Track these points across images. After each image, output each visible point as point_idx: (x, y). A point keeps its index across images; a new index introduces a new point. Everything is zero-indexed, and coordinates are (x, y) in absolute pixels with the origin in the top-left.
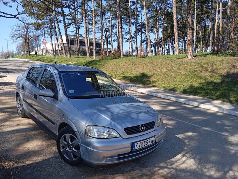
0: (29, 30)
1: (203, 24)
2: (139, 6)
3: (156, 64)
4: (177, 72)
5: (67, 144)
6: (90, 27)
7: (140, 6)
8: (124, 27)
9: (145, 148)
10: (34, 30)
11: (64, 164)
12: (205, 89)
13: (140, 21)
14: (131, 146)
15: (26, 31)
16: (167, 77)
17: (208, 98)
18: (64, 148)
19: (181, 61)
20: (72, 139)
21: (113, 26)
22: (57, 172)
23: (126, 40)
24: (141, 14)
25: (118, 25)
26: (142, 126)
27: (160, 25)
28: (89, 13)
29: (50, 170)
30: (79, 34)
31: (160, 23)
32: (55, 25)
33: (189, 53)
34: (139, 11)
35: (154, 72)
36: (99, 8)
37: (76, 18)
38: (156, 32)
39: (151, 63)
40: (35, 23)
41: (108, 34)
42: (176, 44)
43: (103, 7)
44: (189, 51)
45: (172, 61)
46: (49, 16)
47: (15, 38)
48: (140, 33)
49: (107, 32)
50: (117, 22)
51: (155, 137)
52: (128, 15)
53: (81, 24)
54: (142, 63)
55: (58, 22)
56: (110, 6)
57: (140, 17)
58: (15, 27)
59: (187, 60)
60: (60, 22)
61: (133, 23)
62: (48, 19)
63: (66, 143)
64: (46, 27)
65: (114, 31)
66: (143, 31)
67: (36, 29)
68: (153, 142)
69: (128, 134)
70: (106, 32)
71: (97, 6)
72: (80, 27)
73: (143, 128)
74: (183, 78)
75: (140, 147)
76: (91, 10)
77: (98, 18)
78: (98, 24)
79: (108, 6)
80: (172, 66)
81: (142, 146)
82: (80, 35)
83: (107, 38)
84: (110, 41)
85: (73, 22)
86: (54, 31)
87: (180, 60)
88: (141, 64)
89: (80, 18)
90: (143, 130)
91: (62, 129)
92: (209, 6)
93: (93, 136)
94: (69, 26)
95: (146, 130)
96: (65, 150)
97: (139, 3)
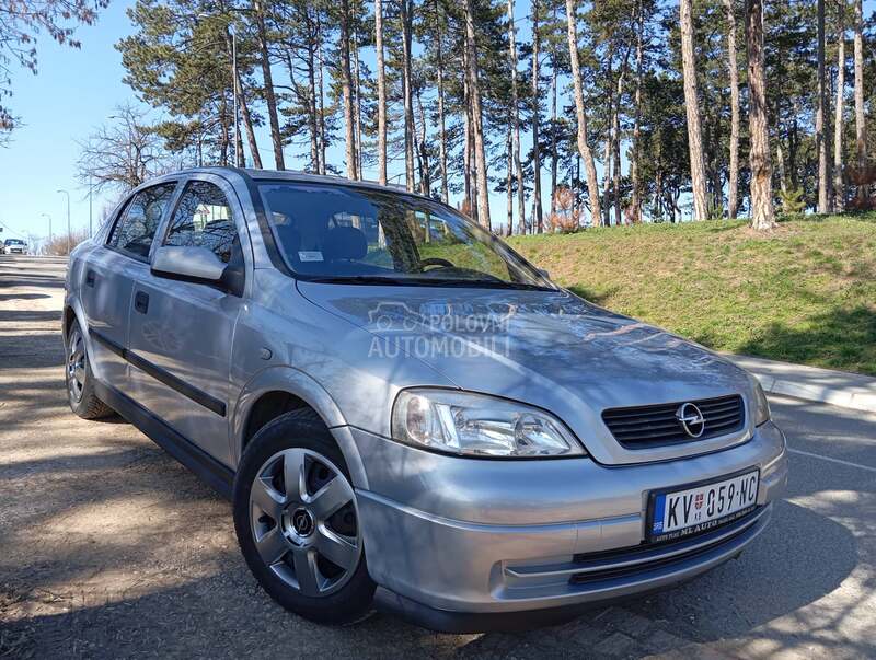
0: (144, 152)
1: (784, 124)
2: (544, 58)
3: (624, 252)
4: (716, 278)
5: (286, 506)
6: (365, 139)
7: (548, 61)
8: (490, 137)
9: (713, 528)
10: (165, 152)
11: (268, 615)
12: (839, 340)
13: (549, 116)
14: (643, 514)
15: (134, 155)
16: (675, 299)
17: (860, 371)
18: (269, 529)
19: (729, 239)
20: (317, 475)
21: (449, 136)
22: (231, 654)
23: (498, 185)
24: (551, 89)
25: (466, 131)
26: (690, 411)
27: (622, 130)
28: (364, 90)
29: (194, 641)
30: (325, 166)
31: (621, 123)
32: (239, 133)
33: (760, 206)
34: (543, 79)
35: (618, 282)
36: (397, 70)
37: (317, 107)
38: (610, 154)
39: (606, 247)
40: (168, 125)
41: (430, 164)
42: (697, 183)
43: (414, 67)
44: (759, 198)
45: (690, 240)
46: (219, 98)
47: (95, 180)
48: (548, 161)
49: (425, 158)
50: (465, 118)
51: (755, 474)
52: (504, 92)
53: (333, 128)
54: (568, 250)
55: (250, 125)
56: (439, 61)
57: (548, 101)
58: (94, 142)
59: (751, 232)
60: (257, 121)
61: (521, 125)
62: (215, 110)
63: (283, 500)
64: (208, 142)
65: (454, 153)
66: (560, 152)
67: (169, 146)
68: (748, 503)
69: (628, 442)
70: (425, 156)
71: (390, 65)
72: (331, 140)
73: (694, 420)
74: (742, 299)
75: (692, 521)
76: (371, 76)
77: (395, 106)
78: (396, 129)
79: (431, 61)
80: (691, 256)
81: (699, 516)
82: (330, 168)
83: (427, 177)
84: (439, 190)
85: (302, 123)
86: (236, 157)
87: (723, 235)
88: (566, 254)
89: (329, 106)
90: (695, 428)
91: (263, 429)
92: (807, 53)
93: (434, 445)
94: (288, 135)
95: (710, 432)
96: (279, 535)
97: (544, 49)
